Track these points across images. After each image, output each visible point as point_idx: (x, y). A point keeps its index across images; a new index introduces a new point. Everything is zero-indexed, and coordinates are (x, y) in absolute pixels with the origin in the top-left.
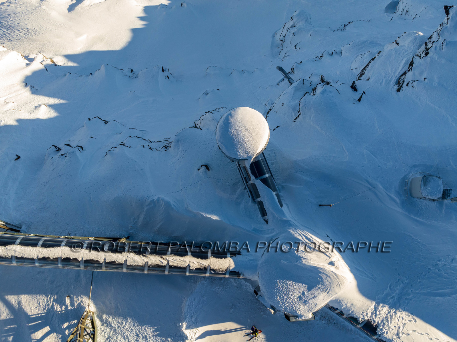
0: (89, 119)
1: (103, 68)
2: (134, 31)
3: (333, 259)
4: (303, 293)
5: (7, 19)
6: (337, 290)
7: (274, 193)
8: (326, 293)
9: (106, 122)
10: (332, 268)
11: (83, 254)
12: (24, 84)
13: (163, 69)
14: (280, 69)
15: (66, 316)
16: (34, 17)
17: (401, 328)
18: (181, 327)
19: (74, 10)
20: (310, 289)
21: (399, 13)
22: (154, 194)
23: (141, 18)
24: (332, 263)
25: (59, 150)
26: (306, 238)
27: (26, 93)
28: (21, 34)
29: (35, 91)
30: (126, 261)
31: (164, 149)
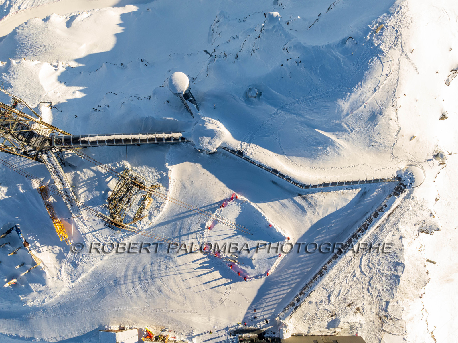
0: (107, 94)
1: (104, 65)
2: (117, 35)
3: (219, 126)
4: (210, 141)
5: (27, 40)
6: (222, 138)
7: (195, 105)
8: (218, 139)
9: (116, 94)
10: (218, 129)
11: (122, 137)
12: (59, 82)
13: (142, 60)
14: (205, 51)
15: (119, 170)
16: (45, 36)
17: (252, 151)
18: (166, 165)
19: (71, 26)
20: (212, 139)
21: (278, 5)
22: (146, 115)
23: (120, 25)
24: (218, 127)
25: (96, 110)
26: (208, 119)
27: (63, 86)
28: (41, 50)
29: (67, 85)
30: (139, 137)
31: (148, 99)
